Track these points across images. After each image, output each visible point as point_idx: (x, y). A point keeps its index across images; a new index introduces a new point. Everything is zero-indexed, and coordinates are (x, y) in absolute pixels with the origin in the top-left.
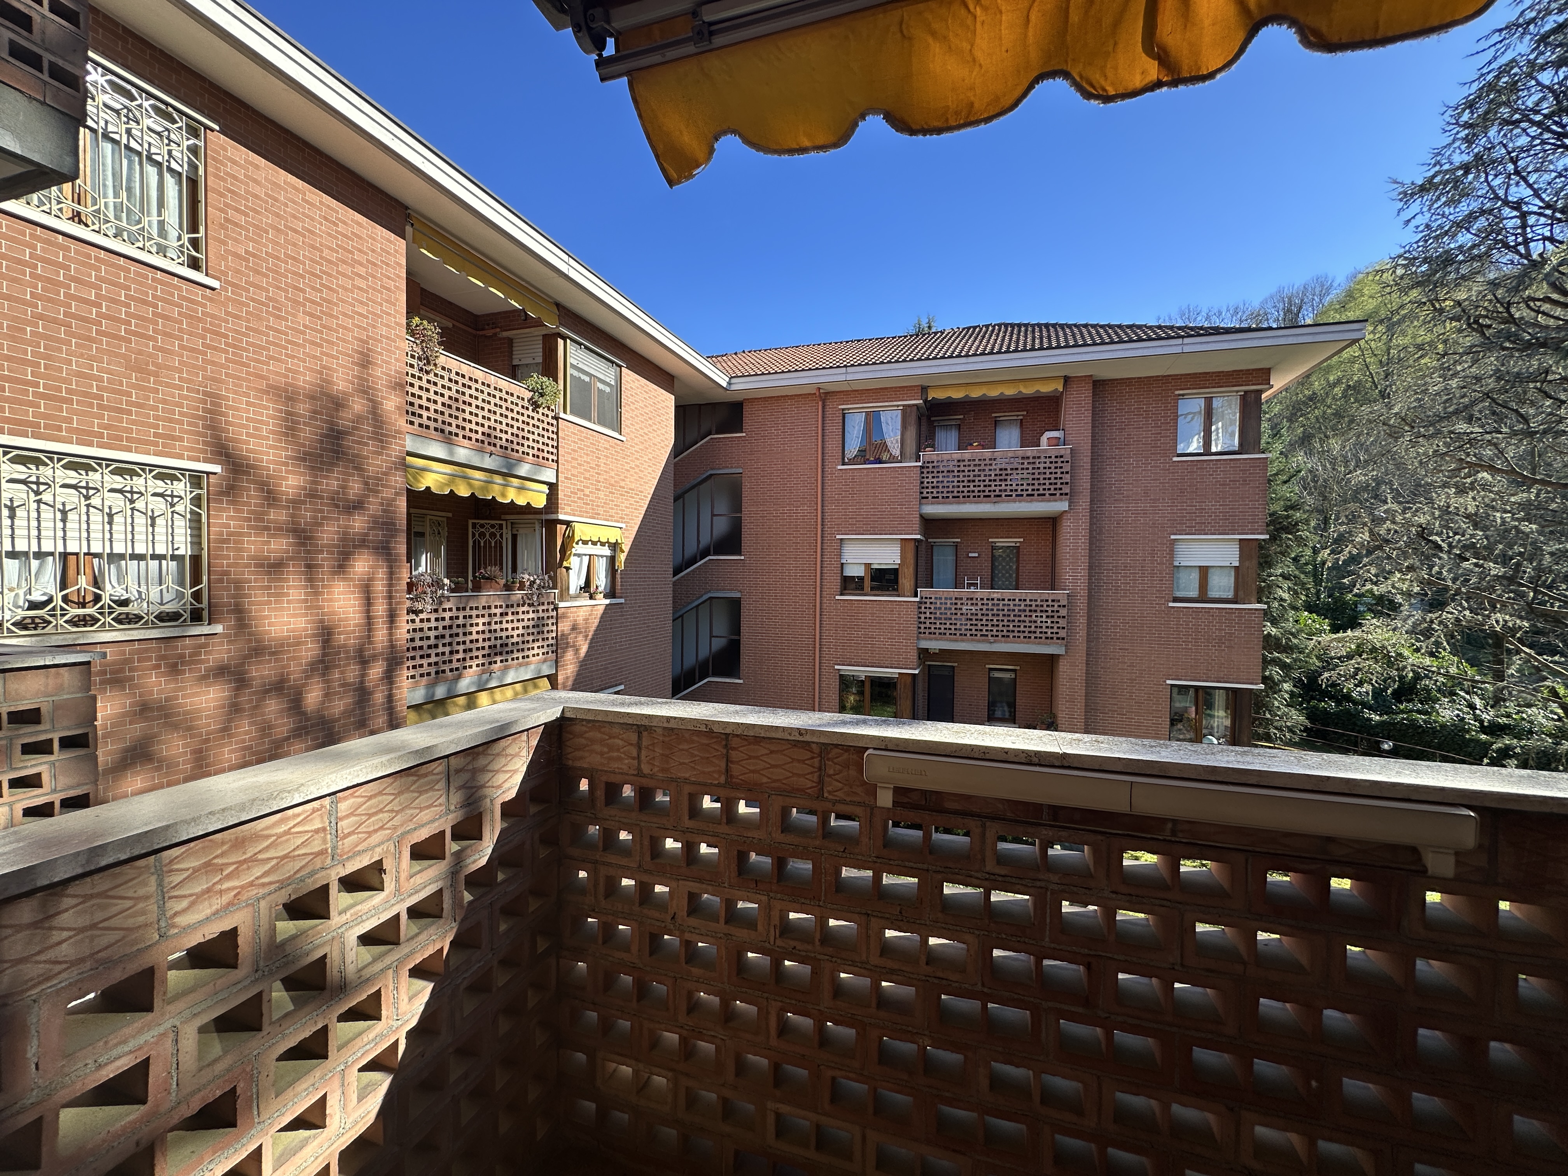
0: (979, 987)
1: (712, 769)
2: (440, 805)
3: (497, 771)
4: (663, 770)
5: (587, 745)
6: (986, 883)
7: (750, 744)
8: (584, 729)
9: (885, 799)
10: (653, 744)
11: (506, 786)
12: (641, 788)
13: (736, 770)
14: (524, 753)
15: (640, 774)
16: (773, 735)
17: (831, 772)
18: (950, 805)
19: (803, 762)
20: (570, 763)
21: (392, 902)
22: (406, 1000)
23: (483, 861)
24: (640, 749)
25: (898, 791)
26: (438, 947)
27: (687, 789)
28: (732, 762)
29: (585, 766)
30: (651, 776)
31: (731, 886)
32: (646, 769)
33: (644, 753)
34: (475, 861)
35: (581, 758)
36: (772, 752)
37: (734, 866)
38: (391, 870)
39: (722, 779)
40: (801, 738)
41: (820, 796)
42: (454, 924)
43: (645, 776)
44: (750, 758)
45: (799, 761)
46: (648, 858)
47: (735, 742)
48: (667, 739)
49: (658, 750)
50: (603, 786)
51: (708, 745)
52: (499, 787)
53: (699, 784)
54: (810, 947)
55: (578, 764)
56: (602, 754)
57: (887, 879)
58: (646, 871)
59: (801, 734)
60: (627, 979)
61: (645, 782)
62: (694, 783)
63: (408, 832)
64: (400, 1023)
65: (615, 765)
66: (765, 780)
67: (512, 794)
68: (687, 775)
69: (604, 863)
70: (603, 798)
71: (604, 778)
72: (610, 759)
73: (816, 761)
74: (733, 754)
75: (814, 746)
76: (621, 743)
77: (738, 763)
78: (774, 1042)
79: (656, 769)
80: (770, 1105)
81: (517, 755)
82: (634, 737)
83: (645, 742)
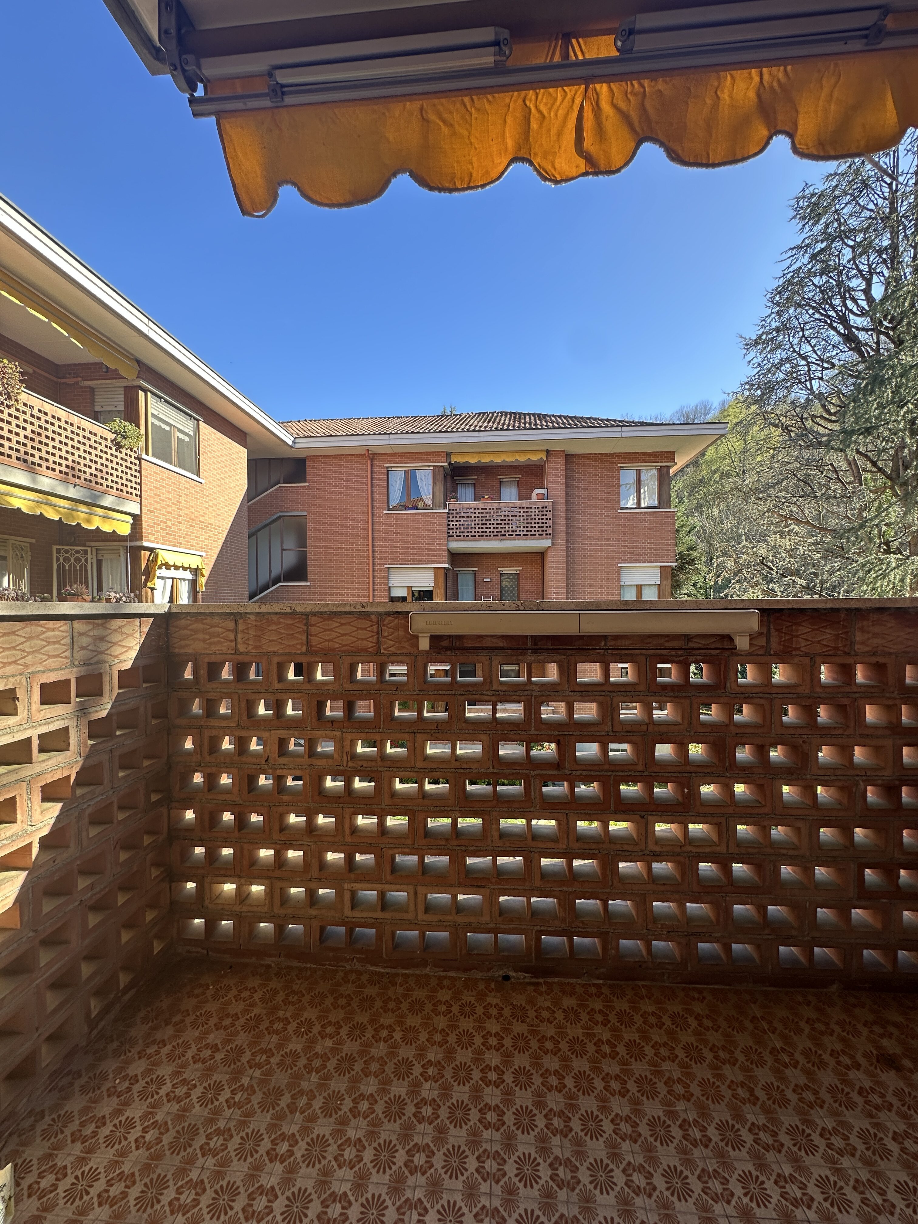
1: (296, 642)
2: (66, 657)
3: (115, 644)
4: (256, 647)
5: (192, 635)
6: (493, 698)
7: (325, 620)
8: (189, 622)
9: (424, 644)
10: (247, 629)
11: (123, 657)
12: (238, 664)
13: (314, 641)
14: (137, 635)
15: (237, 652)
16: (343, 610)
17: (386, 634)
18: (468, 643)
19: (365, 629)
20: (177, 650)
21: (25, 726)
22: (39, 811)
23: (104, 714)
24: (236, 632)
25: (434, 639)
26: (66, 774)
27: (276, 660)
28: (311, 635)
29: (190, 651)
30: (247, 653)
31: (313, 729)
32: (242, 648)
33: (240, 636)
34: (96, 711)
35: (187, 646)
36: (342, 624)
37: (314, 713)
38: (23, 700)
39: (304, 649)
40: (363, 610)
41: (378, 653)
42: (79, 759)
43: (241, 654)
44: (325, 630)
45: (362, 629)
46: (245, 717)
47: (313, 620)
48: (259, 623)
49: (252, 632)
50: (205, 666)
51: (292, 624)
52: (116, 657)
53: (285, 654)
54: (373, 764)
55: (183, 651)
56: (204, 641)
57: (427, 715)
58: (243, 728)
59: (363, 605)
61: (241, 658)
62: (282, 654)
63: (38, 672)
64: (33, 828)
65: (214, 648)
66: (337, 646)
67: (128, 665)
68: (276, 649)
69: (208, 727)
70: (206, 675)
71: (207, 660)
72: (211, 644)
73: (375, 628)
74: (313, 630)
75: (373, 617)
76: (220, 630)
77: (315, 635)
78: (348, 839)
79: (250, 647)
81: (131, 635)
82: (231, 625)
83: (241, 627)
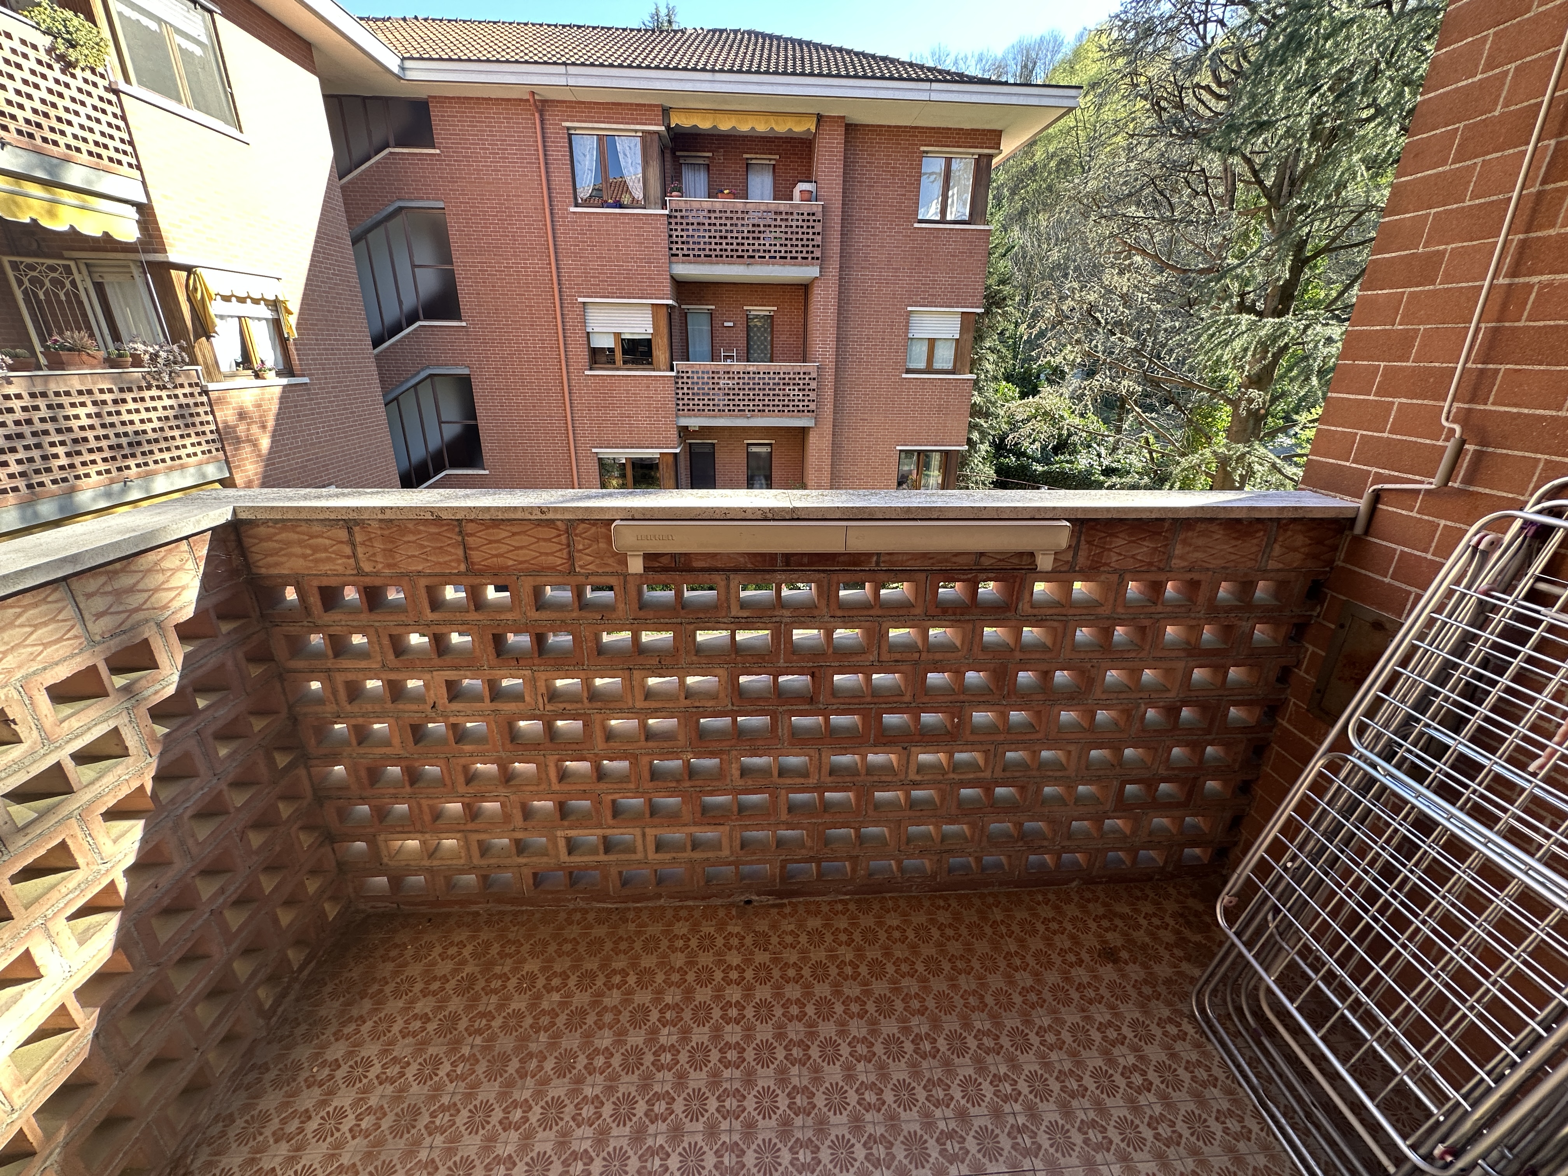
0: (730, 707)
1: (447, 558)
2: (76, 637)
3: (156, 590)
4: (389, 566)
5: (282, 549)
6: (732, 626)
7: (487, 528)
8: (272, 530)
9: (636, 566)
10: (370, 539)
11: (175, 605)
12: (365, 588)
13: (476, 556)
14: (190, 565)
15: (360, 572)
16: (513, 516)
17: (581, 547)
18: (696, 564)
19: (549, 540)
20: (263, 571)
21: (42, 752)
22: (109, 843)
23: (171, 690)
24: (353, 545)
25: (647, 557)
26: (135, 785)
27: (423, 582)
28: (471, 549)
29: (286, 572)
30: (377, 574)
31: (491, 668)
32: (367, 567)
33: (360, 550)
34: (156, 692)
35: (277, 564)
36: (514, 534)
37: (491, 649)
38: (24, 720)
39: (463, 567)
40: (543, 517)
41: (572, 571)
42: (149, 760)
43: (367, 575)
44: (491, 542)
45: (545, 540)
46: (391, 656)
47: (470, 528)
48: (386, 532)
49: (378, 545)
50: (316, 591)
51: (439, 534)
52: (165, 607)
53: (436, 575)
54: (579, 706)
55: (275, 571)
56: (305, 557)
57: (647, 637)
58: (391, 670)
59: (542, 512)
60: (395, 770)
61: (368, 581)
62: (430, 575)
63: (34, 673)
64: (108, 865)
65: (325, 567)
66: (511, 563)
67: (188, 613)
68: (420, 568)
69: (339, 670)
70: (319, 603)
71: (315, 583)
72: (317, 561)
73: (563, 539)
74: (470, 540)
75: (559, 523)
76: (327, 542)
77: (477, 549)
79: (380, 566)
80: (559, 833)
81: (179, 569)
82: (343, 534)
83: (359, 538)
